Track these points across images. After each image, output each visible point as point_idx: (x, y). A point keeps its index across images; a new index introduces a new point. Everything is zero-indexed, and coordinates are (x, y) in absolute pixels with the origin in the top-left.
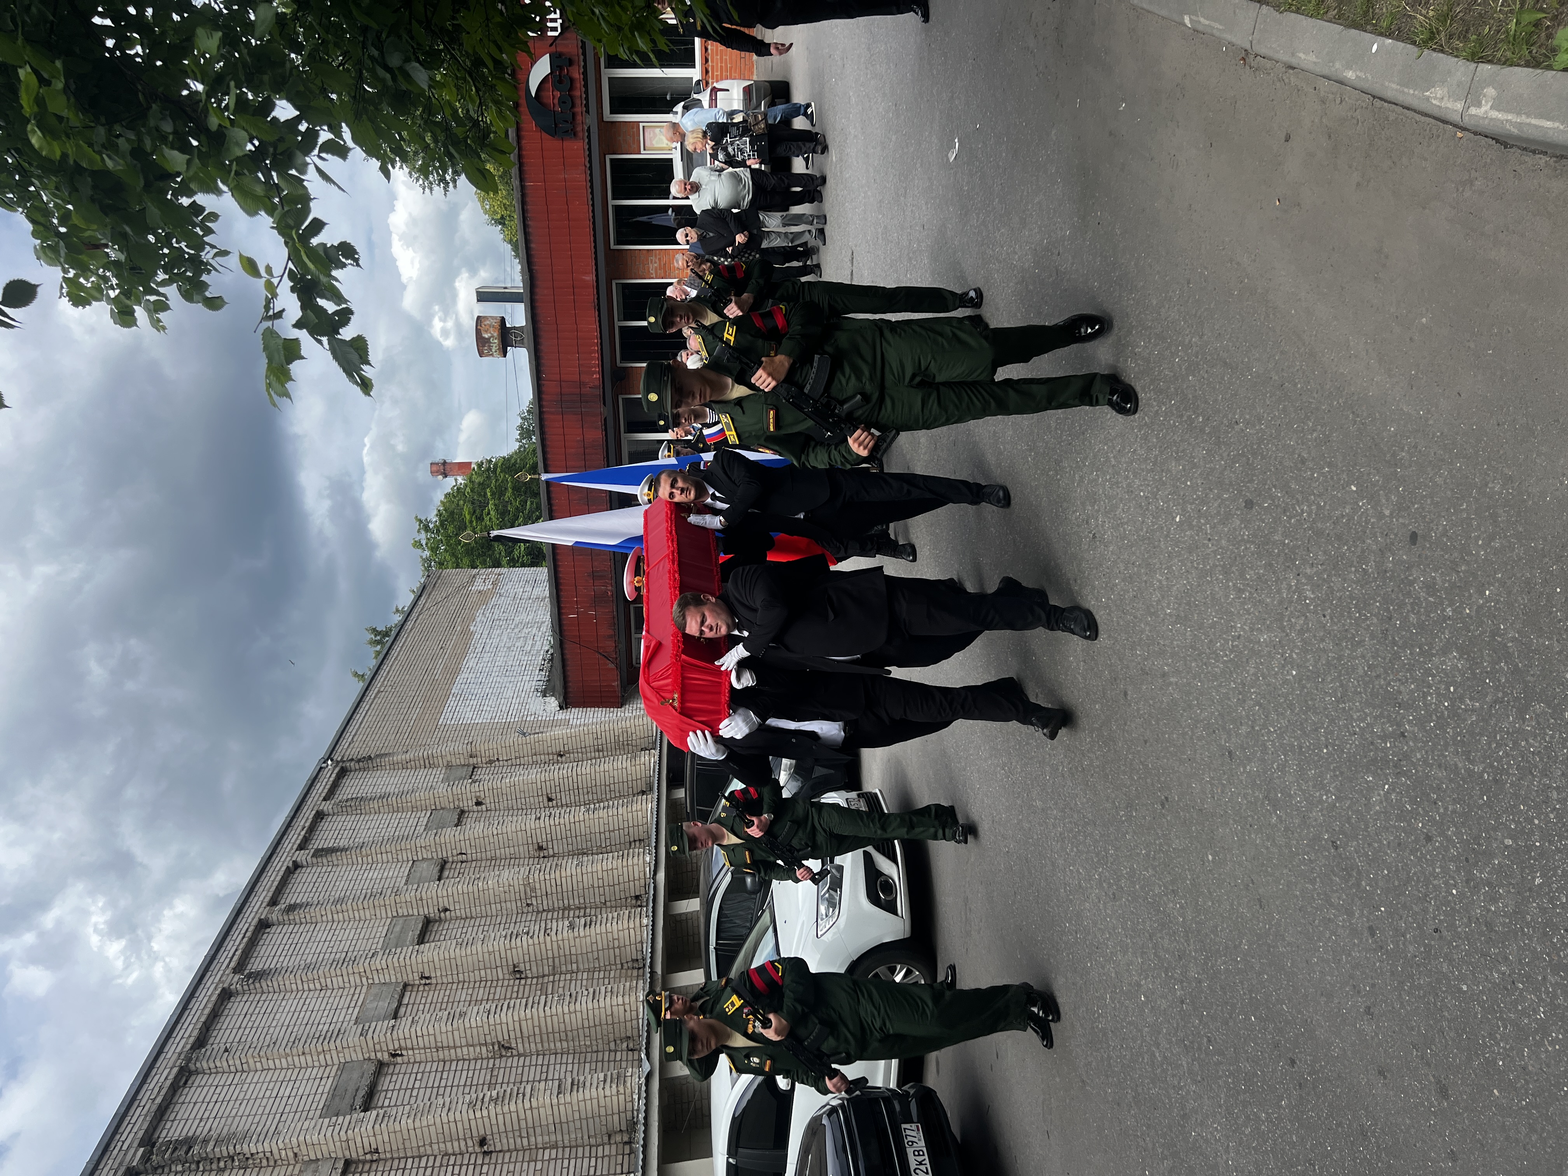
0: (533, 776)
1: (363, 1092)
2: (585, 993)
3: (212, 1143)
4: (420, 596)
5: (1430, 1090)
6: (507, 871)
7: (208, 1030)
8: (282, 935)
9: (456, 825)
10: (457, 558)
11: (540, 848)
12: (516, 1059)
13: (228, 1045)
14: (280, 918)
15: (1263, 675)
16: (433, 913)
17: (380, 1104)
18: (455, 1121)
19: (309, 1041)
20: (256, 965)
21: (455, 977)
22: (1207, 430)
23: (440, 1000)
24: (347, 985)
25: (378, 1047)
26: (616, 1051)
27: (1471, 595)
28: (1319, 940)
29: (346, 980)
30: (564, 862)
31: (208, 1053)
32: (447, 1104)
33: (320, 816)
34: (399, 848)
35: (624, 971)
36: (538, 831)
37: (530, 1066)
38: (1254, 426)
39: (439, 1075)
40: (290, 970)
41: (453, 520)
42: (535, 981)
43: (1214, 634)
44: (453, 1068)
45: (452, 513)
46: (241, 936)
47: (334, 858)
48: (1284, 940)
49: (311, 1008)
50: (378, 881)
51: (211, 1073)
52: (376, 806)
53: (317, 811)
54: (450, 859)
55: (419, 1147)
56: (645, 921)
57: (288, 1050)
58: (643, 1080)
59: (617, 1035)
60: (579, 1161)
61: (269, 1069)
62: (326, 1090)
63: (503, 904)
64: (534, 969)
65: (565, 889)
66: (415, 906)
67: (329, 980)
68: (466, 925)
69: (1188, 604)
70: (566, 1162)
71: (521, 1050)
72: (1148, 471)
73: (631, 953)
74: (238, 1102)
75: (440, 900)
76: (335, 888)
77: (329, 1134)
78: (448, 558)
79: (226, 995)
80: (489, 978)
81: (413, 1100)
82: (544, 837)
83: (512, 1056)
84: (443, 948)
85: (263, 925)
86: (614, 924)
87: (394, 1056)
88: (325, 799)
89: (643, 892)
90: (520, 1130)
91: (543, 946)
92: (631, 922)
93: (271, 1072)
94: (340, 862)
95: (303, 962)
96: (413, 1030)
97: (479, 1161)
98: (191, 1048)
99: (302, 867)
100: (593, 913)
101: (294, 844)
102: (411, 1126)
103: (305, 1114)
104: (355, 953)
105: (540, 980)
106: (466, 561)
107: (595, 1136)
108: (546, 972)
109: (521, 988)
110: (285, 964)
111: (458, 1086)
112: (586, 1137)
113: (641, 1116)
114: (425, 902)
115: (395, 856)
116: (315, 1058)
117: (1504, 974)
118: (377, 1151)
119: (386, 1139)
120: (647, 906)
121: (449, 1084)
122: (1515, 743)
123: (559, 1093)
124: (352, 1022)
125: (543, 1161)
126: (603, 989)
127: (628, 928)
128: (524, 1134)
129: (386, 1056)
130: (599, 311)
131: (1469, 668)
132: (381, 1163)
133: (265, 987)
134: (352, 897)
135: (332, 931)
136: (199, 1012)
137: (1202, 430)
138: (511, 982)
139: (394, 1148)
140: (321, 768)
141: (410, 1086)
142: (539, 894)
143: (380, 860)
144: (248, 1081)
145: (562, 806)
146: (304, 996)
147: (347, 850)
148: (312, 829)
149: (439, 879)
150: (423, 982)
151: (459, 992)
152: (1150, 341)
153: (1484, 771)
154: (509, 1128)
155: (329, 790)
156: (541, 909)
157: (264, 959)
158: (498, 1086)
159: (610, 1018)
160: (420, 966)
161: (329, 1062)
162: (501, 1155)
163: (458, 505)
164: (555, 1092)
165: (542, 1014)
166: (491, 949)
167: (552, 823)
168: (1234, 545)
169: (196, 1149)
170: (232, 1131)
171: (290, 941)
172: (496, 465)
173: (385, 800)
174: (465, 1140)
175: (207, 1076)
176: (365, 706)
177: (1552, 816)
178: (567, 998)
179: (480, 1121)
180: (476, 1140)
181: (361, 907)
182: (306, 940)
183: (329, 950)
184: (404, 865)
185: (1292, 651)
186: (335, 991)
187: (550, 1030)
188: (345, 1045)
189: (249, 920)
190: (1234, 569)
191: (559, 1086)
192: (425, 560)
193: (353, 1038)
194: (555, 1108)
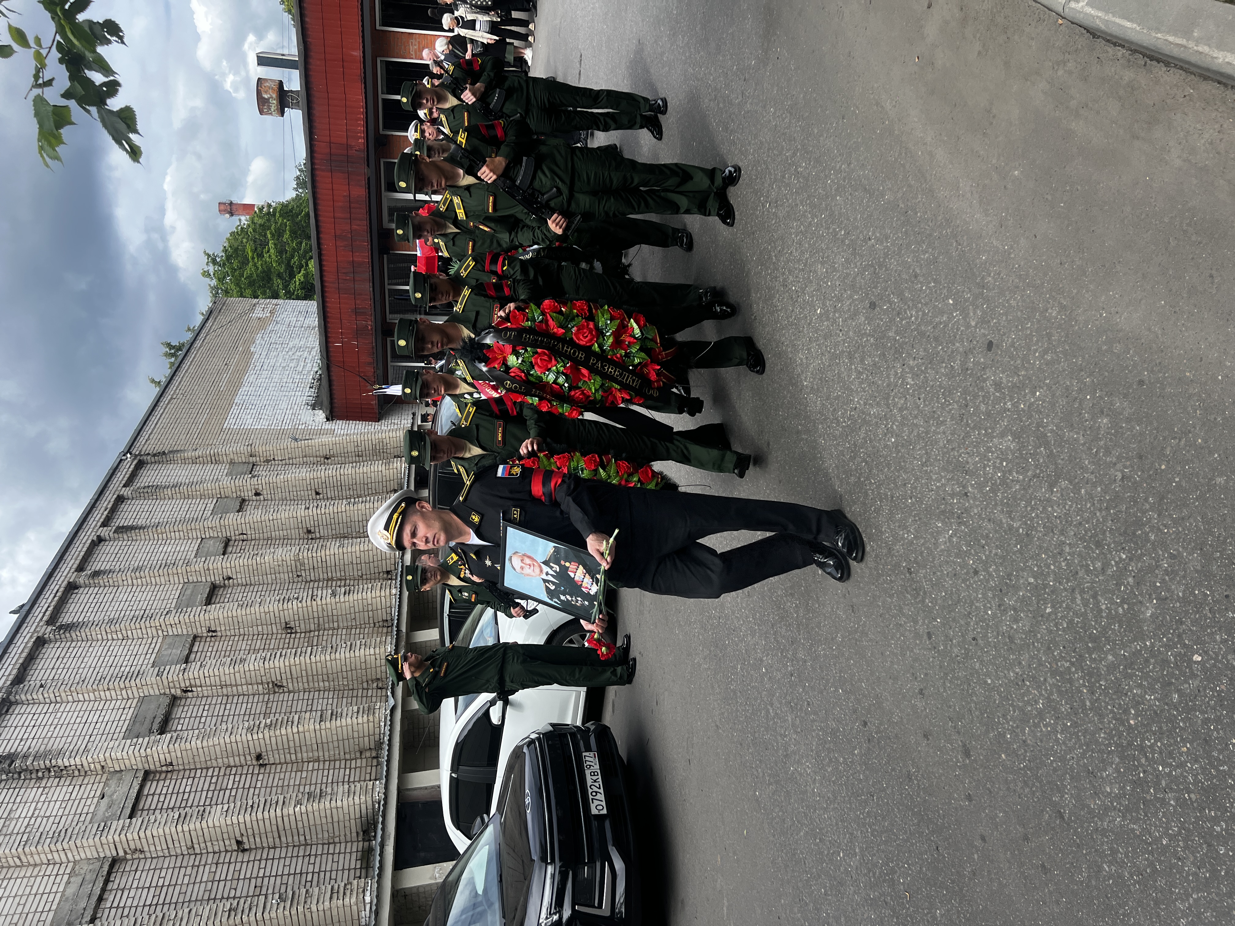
0: (303, 474)
1: (160, 719)
2: (344, 645)
3: (31, 759)
4: (208, 319)
5: (958, 752)
6: (281, 550)
7: (25, 670)
8: (88, 596)
9: (238, 511)
10: (241, 288)
11: (309, 532)
12: (287, 694)
13: (43, 682)
14: (87, 582)
15: (870, 440)
16: (218, 580)
17: (174, 728)
18: (236, 742)
19: (113, 680)
20: (66, 618)
21: (237, 631)
22: (847, 242)
23: (224, 649)
24: (145, 636)
25: (171, 685)
26: (368, 689)
27: (1026, 395)
28: (892, 638)
29: (144, 632)
30: (328, 544)
31: (26, 688)
32: (230, 729)
33: (120, 499)
34: (189, 528)
35: (376, 629)
36: (307, 518)
37: (298, 700)
38: (882, 243)
39: (223, 706)
40: (95, 623)
41: (237, 256)
42: (303, 635)
43: (838, 404)
44: (235, 701)
45: (236, 250)
46: (52, 595)
47: (133, 535)
48: (867, 636)
49: (114, 654)
50: (171, 554)
51: (29, 704)
52: (170, 493)
53: (118, 496)
54: (233, 538)
55: (206, 761)
56: (394, 591)
57: (95, 687)
58: (388, 711)
59: (369, 677)
60: (337, 771)
61: (79, 701)
62: (128, 718)
63: (277, 575)
64: (302, 626)
65: (329, 565)
66: (203, 574)
67: (129, 632)
68: (247, 590)
69: (821, 379)
70: (326, 772)
71: (291, 688)
72: (800, 270)
73: (382, 615)
74: (53, 727)
75: (224, 570)
76: (134, 559)
77: (130, 752)
78: (233, 287)
79: (40, 642)
80: (265, 632)
81: (201, 726)
82: (312, 523)
83: (284, 692)
84: (226, 609)
85: (72, 587)
86: (369, 593)
87: (186, 691)
88: (124, 486)
89: (393, 568)
90: (289, 748)
91: (310, 608)
92: (383, 592)
93: (81, 704)
94: (139, 538)
95: (106, 617)
96: (201, 672)
97: (256, 771)
98: (11, 684)
99: (105, 540)
100: (352, 583)
101: (98, 521)
102: (200, 746)
103: (110, 736)
104: (152, 611)
105: (308, 635)
106: (248, 291)
107: (350, 753)
108: (313, 628)
109: (292, 640)
110: (91, 619)
111: (239, 715)
112: (342, 753)
113: (386, 738)
114: (211, 572)
115: (186, 534)
116: (119, 693)
117: (1017, 674)
118: (171, 764)
119: (179, 755)
120: (396, 579)
121: (232, 713)
122: (1044, 508)
123: (321, 721)
124: (150, 666)
125: (307, 771)
126: (358, 642)
127: (380, 596)
128: (292, 751)
129: (179, 692)
130: (365, 83)
131: (1019, 450)
132: (175, 773)
133: (74, 636)
134: (149, 566)
135: (132, 593)
136: (17, 655)
137: (843, 241)
138: (284, 636)
139: (186, 762)
140: (121, 460)
141: (199, 715)
142: (307, 568)
143: (173, 537)
144: (61, 710)
145: (328, 499)
146: (108, 644)
147: (144, 528)
148: (113, 510)
149: (224, 554)
150: (210, 634)
151: (240, 642)
152: (809, 164)
153: (1019, 527)
154: (280, 747)
155: (129, 478)
156: (309, 579)
157: (73, 614)
158: (272, 715)
159: (363, 665)
160: (207, 622)
161: (131, 696)
162: (274, 766)
163: (242, 242)
164: (318, 720)
165: (308, 661)
166: (267, 610)
167: (319, 512)
168: (858, 336)
169: (17, 763)
170: (48, 749)
171: (95, 600)
172: (275, 209)
173: (177, 489)
174: (244, 755)
175: (25, 706)
176: (159, 410)
177: (1063, 564)
178: (329, 650)
179: (256, 742)
180: (254, 756)
181: (157, 574)
182: (110, 600)
183: (130, 608)
184: (194, 542)
185: (893, 424)
186: (135, 641)
187: (315, 673)
188: (144, 683)
189: (59, 583)
190: (856, 355)
191: (321, 716)
192: (212, 288)
193: (151, 679)
194: (318, 733)
